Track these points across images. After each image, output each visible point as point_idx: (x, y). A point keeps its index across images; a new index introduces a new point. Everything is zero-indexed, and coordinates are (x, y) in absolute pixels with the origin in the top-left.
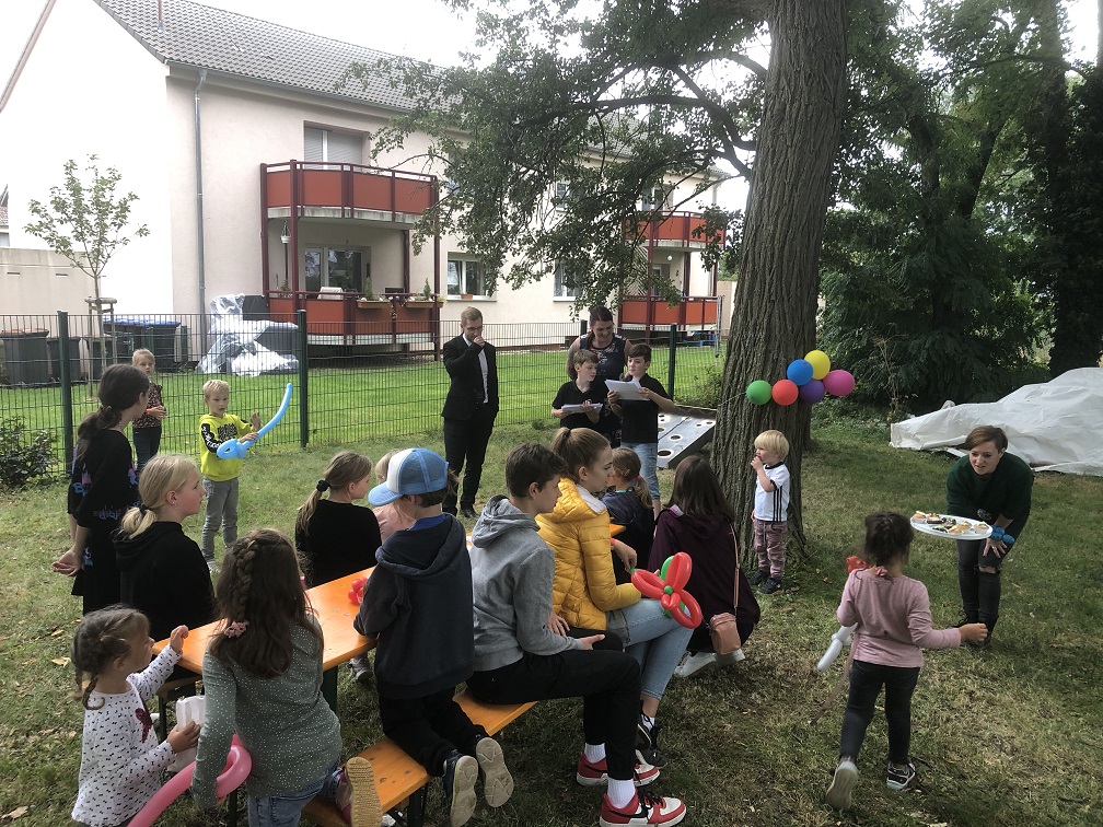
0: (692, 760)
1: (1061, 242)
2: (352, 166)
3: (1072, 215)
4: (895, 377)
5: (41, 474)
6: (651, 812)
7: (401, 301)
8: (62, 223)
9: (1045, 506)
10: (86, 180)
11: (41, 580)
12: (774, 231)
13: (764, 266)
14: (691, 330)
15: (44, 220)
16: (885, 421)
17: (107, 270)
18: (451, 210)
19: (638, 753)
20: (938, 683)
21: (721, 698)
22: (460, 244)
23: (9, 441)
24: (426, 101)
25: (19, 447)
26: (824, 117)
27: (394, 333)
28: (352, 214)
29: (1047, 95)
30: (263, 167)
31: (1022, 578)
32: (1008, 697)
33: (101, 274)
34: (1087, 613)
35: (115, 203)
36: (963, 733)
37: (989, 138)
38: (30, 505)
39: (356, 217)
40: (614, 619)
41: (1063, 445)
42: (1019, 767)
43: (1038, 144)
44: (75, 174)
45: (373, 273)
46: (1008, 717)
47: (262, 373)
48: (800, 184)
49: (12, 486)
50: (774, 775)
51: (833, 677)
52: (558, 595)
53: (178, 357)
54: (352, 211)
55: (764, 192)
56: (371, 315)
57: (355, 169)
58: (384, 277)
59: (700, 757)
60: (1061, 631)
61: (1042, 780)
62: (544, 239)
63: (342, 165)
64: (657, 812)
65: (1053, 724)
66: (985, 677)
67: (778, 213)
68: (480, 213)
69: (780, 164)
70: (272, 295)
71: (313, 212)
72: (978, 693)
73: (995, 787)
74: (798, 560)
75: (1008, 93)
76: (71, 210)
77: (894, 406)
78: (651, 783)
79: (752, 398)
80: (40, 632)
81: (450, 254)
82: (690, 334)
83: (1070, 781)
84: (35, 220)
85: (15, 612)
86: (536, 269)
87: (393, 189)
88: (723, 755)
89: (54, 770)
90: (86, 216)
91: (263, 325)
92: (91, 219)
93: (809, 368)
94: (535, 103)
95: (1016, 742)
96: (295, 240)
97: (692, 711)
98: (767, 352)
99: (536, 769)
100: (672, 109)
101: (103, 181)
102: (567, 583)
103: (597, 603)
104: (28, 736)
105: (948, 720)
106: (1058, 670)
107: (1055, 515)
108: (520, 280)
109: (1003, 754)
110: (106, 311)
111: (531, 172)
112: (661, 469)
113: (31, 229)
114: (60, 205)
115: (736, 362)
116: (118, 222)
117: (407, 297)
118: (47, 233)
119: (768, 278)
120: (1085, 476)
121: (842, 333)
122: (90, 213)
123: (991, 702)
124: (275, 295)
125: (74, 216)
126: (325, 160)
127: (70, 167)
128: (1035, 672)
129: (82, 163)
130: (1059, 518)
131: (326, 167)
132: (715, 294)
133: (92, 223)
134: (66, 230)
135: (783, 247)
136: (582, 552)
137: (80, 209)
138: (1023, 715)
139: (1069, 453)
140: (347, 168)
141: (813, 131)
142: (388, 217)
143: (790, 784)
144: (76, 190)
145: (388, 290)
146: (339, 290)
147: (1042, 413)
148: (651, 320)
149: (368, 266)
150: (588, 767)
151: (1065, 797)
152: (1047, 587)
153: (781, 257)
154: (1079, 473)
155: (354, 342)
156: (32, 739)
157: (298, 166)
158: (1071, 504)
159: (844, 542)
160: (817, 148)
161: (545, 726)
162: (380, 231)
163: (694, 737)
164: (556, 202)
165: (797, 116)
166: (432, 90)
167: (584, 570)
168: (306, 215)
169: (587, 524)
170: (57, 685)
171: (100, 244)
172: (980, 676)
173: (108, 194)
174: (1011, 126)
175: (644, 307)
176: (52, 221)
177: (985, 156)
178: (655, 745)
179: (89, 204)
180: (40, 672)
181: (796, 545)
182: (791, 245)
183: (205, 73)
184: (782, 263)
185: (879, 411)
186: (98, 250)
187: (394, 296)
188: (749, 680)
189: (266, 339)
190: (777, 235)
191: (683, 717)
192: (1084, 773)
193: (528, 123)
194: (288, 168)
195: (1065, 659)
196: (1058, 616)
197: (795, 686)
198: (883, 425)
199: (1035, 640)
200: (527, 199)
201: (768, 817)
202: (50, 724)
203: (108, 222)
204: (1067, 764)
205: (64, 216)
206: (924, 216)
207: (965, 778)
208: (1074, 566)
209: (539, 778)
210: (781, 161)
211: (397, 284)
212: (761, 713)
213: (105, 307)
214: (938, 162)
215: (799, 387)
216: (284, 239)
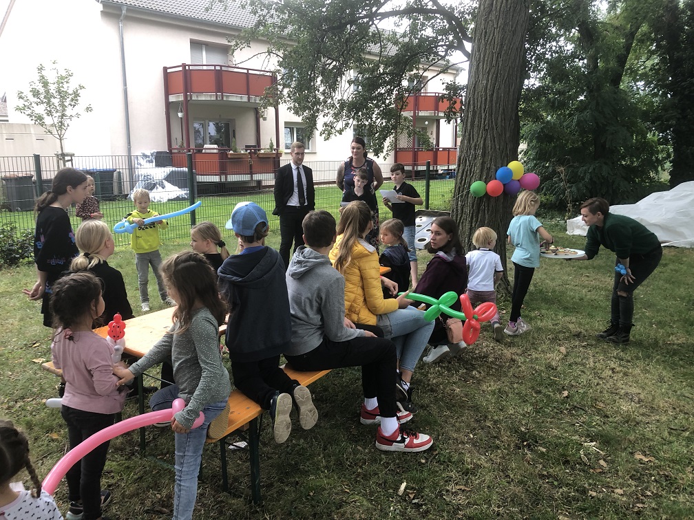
0: (434, 409)
1: (677, 101)
2: (221, 66)
3: (683, 84)
4: (570, 192)
5: (28, 257)
6: (407, 440)
7: (255, 153)
8: (37, 105)
9: (665, 265)
10: (51, 77)
11: (27, 317)
12: (487, 84)
13: (481, 107)
14: (441, 169)
15: (26, 104)
16: (564, 219)
17: (68, 134)
18: (283, 88)
19: (399, 404)
20: (592, 364)
21: (453, 374)
22: (288, 108)
23: (7, 237)
24: (264, 16)
25: (13, 241)
26: (518, 7)
27: (251, 174)
28: (222, 98)
29: (667, 6)
30: (165, 69)
31: (649, 305)
32: (637, 371)
33: (64, 137)
34: (689, 324)
35: (70, 92)
36: (607, 391)
37: (631, 36)
38: (21, 275)
39: (225, 99)
40: (382, 319)
41: (678, 230)
42: (643, 410)
43: (662, 39)
44: (44, 73)
45: (237, 136)
46: (637, 382)
47: (169, 200)
48: (503, 52)
49: (10, 265)
50: (486, 417)
51: (525, 362)
52: (347, 304)
53: (116, 192)
54: (222, 95)
55: (480, 58)
56: (237, 163)
57: (223, 68)
58: (244, 138)
59: (439, 407)
60: (672, 334)
61: (658, 417)
62: (343, 104)
63: (215, 66)
64: (411, 441)
65: (665, 386)
66: (622, 360)
67: (489, 73)
68: (301, 89)
69: (489, 40)
70: (173, 151)
71: (197, 97)
72: (618, 369)
73: (627, 422)
74: (504, 295)
75: (641, 5)
76: (43, 96)
77: (569, 210)
78: (407, 422)
79: (474, 192)
80: (26, 345)
81: (286, 123)
82: (440, 172)
83: (676, 418)
84: (21, 103)
85: (10, 334)
86: (339, 125)
87: (248, 81)
88: (453, 406)
89: (32, 421)
90: (52, 100)
91: (168, 170)
92: (56, 101)
93: (510, 172)
94: (334, 15)
95: (642, 396)
96: (187, 115)
97: (434, 381)
98: (483, 163)
99: (335, 416)
100: (423, 20)
101: (62, 78)
102: (352, 296)
103: (372, 310)
104: (16, 402)
105: (598, 384)
106: (670, 356)
107: (672, 270)
108: (329, 134)
109: (633, 403)
110: (68, 161)
111: (334, 63)
112: (420, 250)
113: (18, 109)
114: (36, 93)
115: (464, 170)
116: (73, 103)
117: (259, 150)
118: (29, 112)
119: (483, 115)
120: (691, 248)
121: (536, 165)
122: (54, 98)
123: (626, 374)
124: (176, 151)
125: (45, 100)
126: (205, 63)
127: (41, 69)
128: (655, 357)
129: (48, 66)
130: (674, 272)
131: (205, 68)
132: (455, 146)
133: (57, 104)
134: (40, 110)
135: (493, 94)
136: (362, 278)
137: (49, 96)
138: (646, 381)
139: (681, 235)
140: (218, 68)
141: (511, 17)
142: (245, 98)
143: (495, 422)
144: (45, 84)
145: (246, 146)
146: (216, 146)
147: (664, 210)
148: (415, 164)
149: (234, 131)
150: (366, 412)
151: (672, 427)
152: (665, 311)
153: (491, 101)
154: (688, 247)
155: (226, 179)
156: (19, 404)
157: (187, 68)
158: (682, 264)
159: (535, 287)
160: (513, 28)
161: (341, 391)
162: (240, 109)
163: (435, 397)
164: (350, 82)
165: (501, 8)
166: (267, 9)
167: (363, 288)
168: (193, 99)
169: (364, 260)
170: (35, 373)
171: (62, 118)
172: (619, 359)
173: (65, 85)
174: (644, 28)
175: (411, 155)
176: (31, 104)
177: (628, 48)
178: (410, 400)
179: (54, 92)
180: (25, 366)
181: (503, 286)
182: (498, 93)
183: (125, 8)
184: (492, 105)
185: (560, 214)
186: (61, 122)
187: (251, 150)
188: (471, 364)
189: (171, 178)
190: (489, 86)
191: (428, 385)
192: (685, 413)
193: (331, 29)
194: (181, 69)
195: (674, 350)
196: (671, 327)
197: (501, 367)
198: (562, 222)
199: (655, 339)
200: (332, 81)
201: (481, 440)
202: (30, 395)
203: (66, 104)
204: (674, 409)
205: (39, 100)
206: (588, 87)
207: (608, 417)
208: (682, 299)
209: (337, 420)
210: (491, 38)
211: (252, 142)
212: (479, 382)
213: (67, 158)
214: (597, 52)
215: (504, 185)
216: (180, 115)
